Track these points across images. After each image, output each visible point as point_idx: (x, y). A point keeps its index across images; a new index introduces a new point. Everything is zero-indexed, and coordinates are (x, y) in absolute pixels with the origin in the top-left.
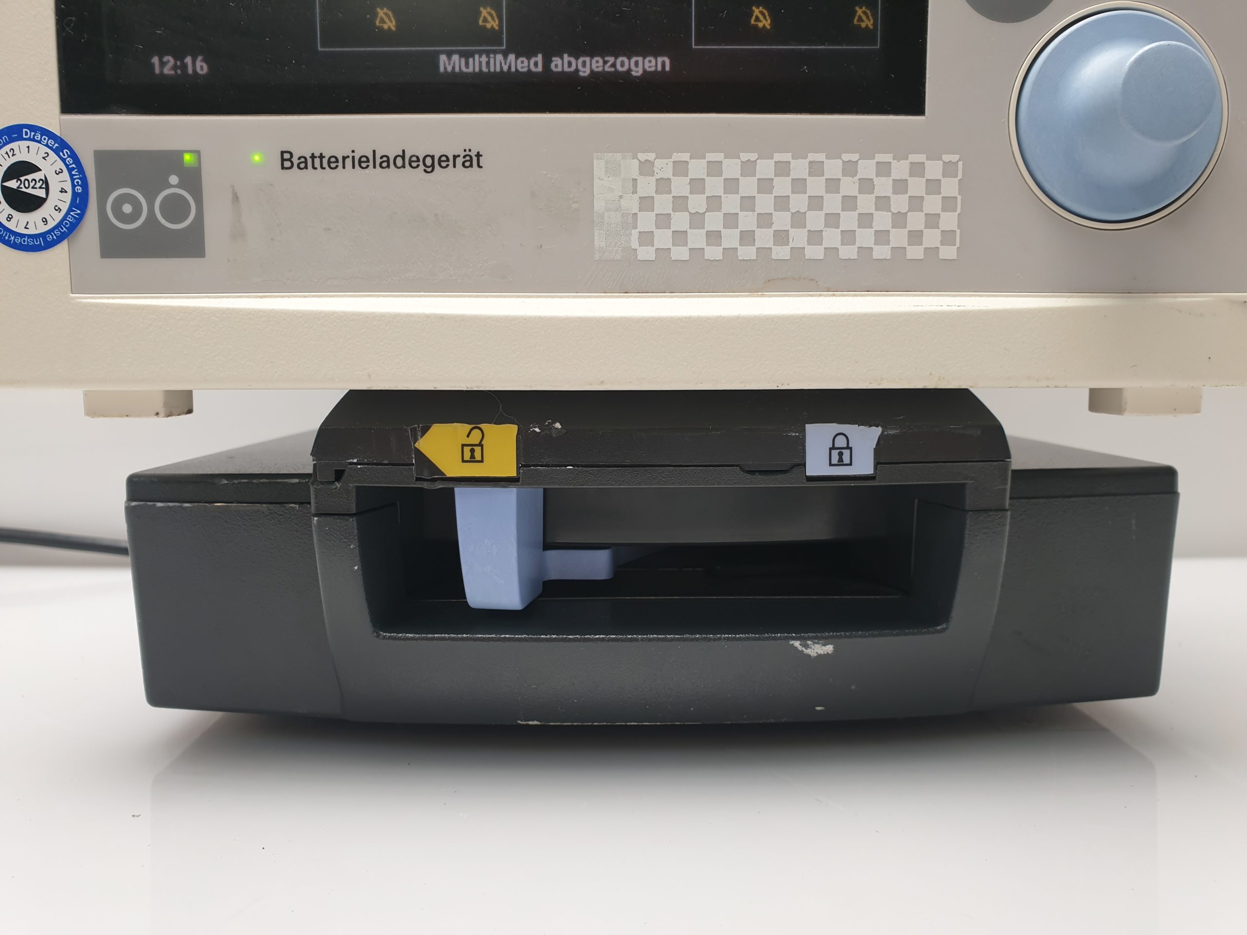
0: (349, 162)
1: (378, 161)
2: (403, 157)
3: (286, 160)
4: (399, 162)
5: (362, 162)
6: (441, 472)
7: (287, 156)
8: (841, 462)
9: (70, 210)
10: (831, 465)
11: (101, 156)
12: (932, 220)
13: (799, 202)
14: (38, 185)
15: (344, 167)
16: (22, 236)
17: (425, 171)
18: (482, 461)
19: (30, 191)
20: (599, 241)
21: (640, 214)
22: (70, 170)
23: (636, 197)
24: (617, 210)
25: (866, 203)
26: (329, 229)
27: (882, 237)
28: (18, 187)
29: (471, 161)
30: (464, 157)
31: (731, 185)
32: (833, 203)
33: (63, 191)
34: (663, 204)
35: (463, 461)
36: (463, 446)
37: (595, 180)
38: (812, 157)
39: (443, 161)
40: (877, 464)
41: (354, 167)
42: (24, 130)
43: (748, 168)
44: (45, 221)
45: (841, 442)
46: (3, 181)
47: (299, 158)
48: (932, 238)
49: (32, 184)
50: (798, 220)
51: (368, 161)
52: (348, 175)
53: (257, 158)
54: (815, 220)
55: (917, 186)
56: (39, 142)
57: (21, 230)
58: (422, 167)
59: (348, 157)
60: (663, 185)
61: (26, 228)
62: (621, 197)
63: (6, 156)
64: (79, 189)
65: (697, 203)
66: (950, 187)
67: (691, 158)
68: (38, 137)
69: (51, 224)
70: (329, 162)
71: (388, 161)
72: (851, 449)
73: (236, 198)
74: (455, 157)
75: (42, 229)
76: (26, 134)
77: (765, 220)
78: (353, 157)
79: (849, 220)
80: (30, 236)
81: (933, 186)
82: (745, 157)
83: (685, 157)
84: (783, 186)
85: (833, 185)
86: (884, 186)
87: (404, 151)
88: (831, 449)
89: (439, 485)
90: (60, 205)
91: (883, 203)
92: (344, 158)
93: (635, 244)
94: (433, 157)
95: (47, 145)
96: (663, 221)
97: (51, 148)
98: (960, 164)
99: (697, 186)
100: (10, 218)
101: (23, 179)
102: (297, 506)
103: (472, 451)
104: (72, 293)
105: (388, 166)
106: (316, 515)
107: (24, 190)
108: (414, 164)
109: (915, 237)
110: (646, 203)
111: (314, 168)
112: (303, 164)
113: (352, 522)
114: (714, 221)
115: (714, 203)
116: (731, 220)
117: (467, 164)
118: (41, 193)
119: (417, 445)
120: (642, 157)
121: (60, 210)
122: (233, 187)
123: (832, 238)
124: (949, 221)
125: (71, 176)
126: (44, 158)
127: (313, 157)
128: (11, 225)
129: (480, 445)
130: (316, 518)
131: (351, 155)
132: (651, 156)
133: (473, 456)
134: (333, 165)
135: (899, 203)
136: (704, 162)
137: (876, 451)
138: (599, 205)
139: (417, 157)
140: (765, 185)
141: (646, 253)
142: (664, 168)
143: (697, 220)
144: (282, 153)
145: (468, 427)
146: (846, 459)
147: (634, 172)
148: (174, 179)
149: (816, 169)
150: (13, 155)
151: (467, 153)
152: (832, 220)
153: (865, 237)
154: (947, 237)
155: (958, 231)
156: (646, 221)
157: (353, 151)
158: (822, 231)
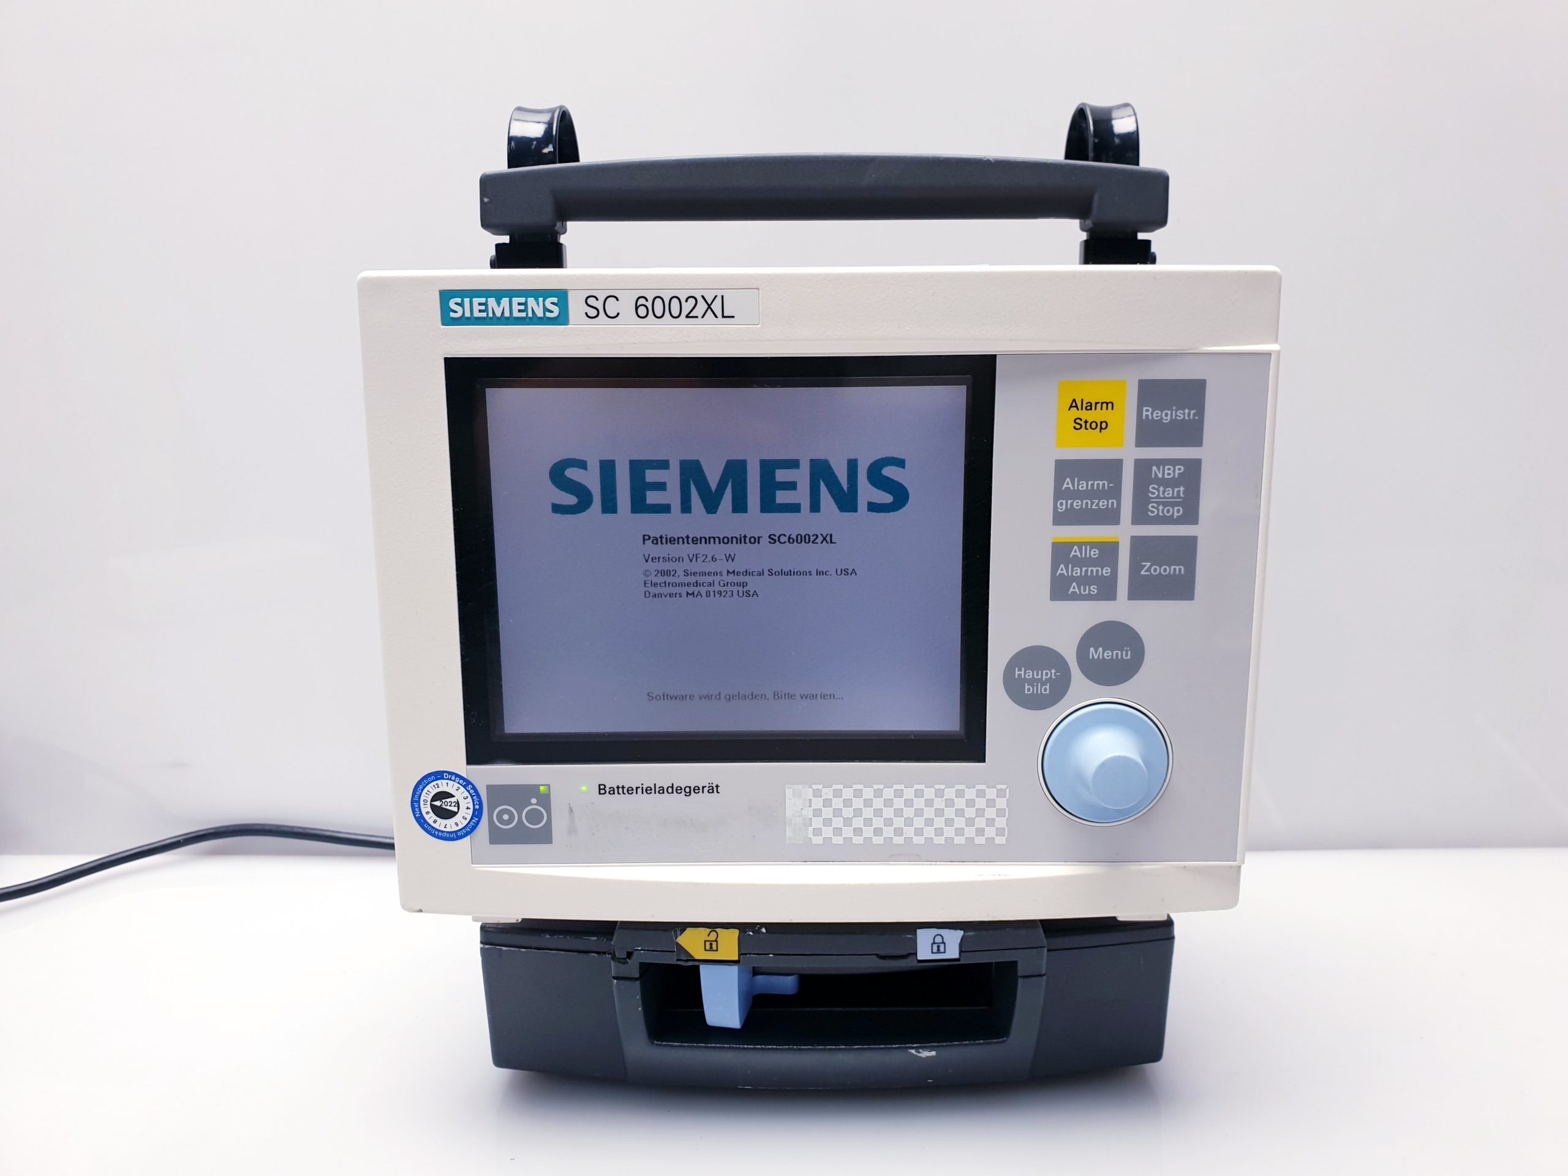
0: (640, 790)
1: (657, 790)
2: (672, 787)
3: (602, 789)
4: (670, 790)
5: (648, 790)
6: (691, 956)
7: (602, 787)
8: (938, 951)
9: (472, 819)
10: (932, 953)
11: (490, 788)
12: (990, 822)
13: (909, 812)
14: (453, 804)
15: (637, 793)
16: (443, 832)
17: (686, 795)
18: (717, 950)
19: (448, 808)
20: (789, 833)
21: (813, 819)
22: (472, 797)
23: (811, 809)
24: (800, 816)
25: (950, 813)
26: (627, 828)
27: (959, 832)
28: (441, 805)
29: (713, 789)
30: (709, 787)
31: (868, 803)
32: (929, 813)
33: (468, 808)
34: (827, 813)
35: (705, 950)
36: (705, 941)
37: (787, 800)
38: (916, 787)
39: (696, 790)
40: (961, 952)
41: (643, 793)
42: (445, 774)
43: (878, 794)
44: (457, 824)
45: (938, 940)
46: (432, 801)
47: (610, 788)
48: (990, 832)
49: (449, 804)
50: (909, 822)
51: (651, 790)
52: (640, 797)
53: (584, 788)
54: (919, 822)
55: (981, 803)
56: (454, 781)
57: (442, 828)
58: (683, 793)
59: (639, 787)
60: (827, 803)
61: (445, 827)
62: (802, 809)
63: (433, 787)
64: (477, 807)
65: (848, 812)
66: (1001, 803)
67: (844, 787)
68: (453, 778)
69: (461, 826)
70: (628, 790)
71: (663, 790)
72: (944, 943)
73: (571, 810)
74: (703, 787)
75: (455, 828)
76: (446, 776)
77: (888, 822)
78: (642, 788)
79: (939, 822)
80: (447, 832)
81: (991, 803)
82: (876, 787)
83: (840, 787)
84: (899, 803)
85: (929, 803)
86: (960, 803)
87: (673, 784)
88: (932, 944)
89: (690, 964)
90: (466, 816)
91: (960, 813)
92: (637, 788)
93: (810, 835)
94: (690, 787)
95: (459, 783)
96: (827, 822)
97: (461, 785)
98: (1008, 790)
99: (848, 803)
100: (435, 822)
101: (444, 801)
102: (596, 955)
103: (711, 944)
104: (472, 864)
105: (663, 793)
106: (615, 978)
107: (444, 807)
108: (679, 791)
109: (980, 832)
110: (817, 813)
111: (619, 793)
112: (612, 791)
113: (638, 983)
114: (858, 823)
115: (858, 813)
116: (868, 822)
117: (711, 791)
118: (455, 809)
119: (677, 940)
120: (815, 787)
121: (466, 819)
122: (570, 805)
123: (929, 832)
124: (1001, 822)
125: (473, 800)
126: (457, 790)
127: (618, 787)
128: (436, 826)
129: (716, 941)
130: (615, 981)
131: (641, 786)
132: (820, 787)
133: (711, 947)
134: (630, 792)
135: (970, 813)
136: (851, 790)
137: (961, 945)
138: (789, 813)
139: (681, 788)
140: (888, 803)
141: (817, 840)
142: (828, 793)
143: (848, 822)
144: (600, 785)
145: (709, 930)
146: (942, 949)
147: (810, 796)
148: (534, 801)
149: (919, 794)
150: (438, 787)
151: (711, 785)
152: (929, 822)
153: (949, 832)
154: (1000, 832)
155: (1006, 829)
156: (817, 822)
157: (642, 784)
158: (923, 828)
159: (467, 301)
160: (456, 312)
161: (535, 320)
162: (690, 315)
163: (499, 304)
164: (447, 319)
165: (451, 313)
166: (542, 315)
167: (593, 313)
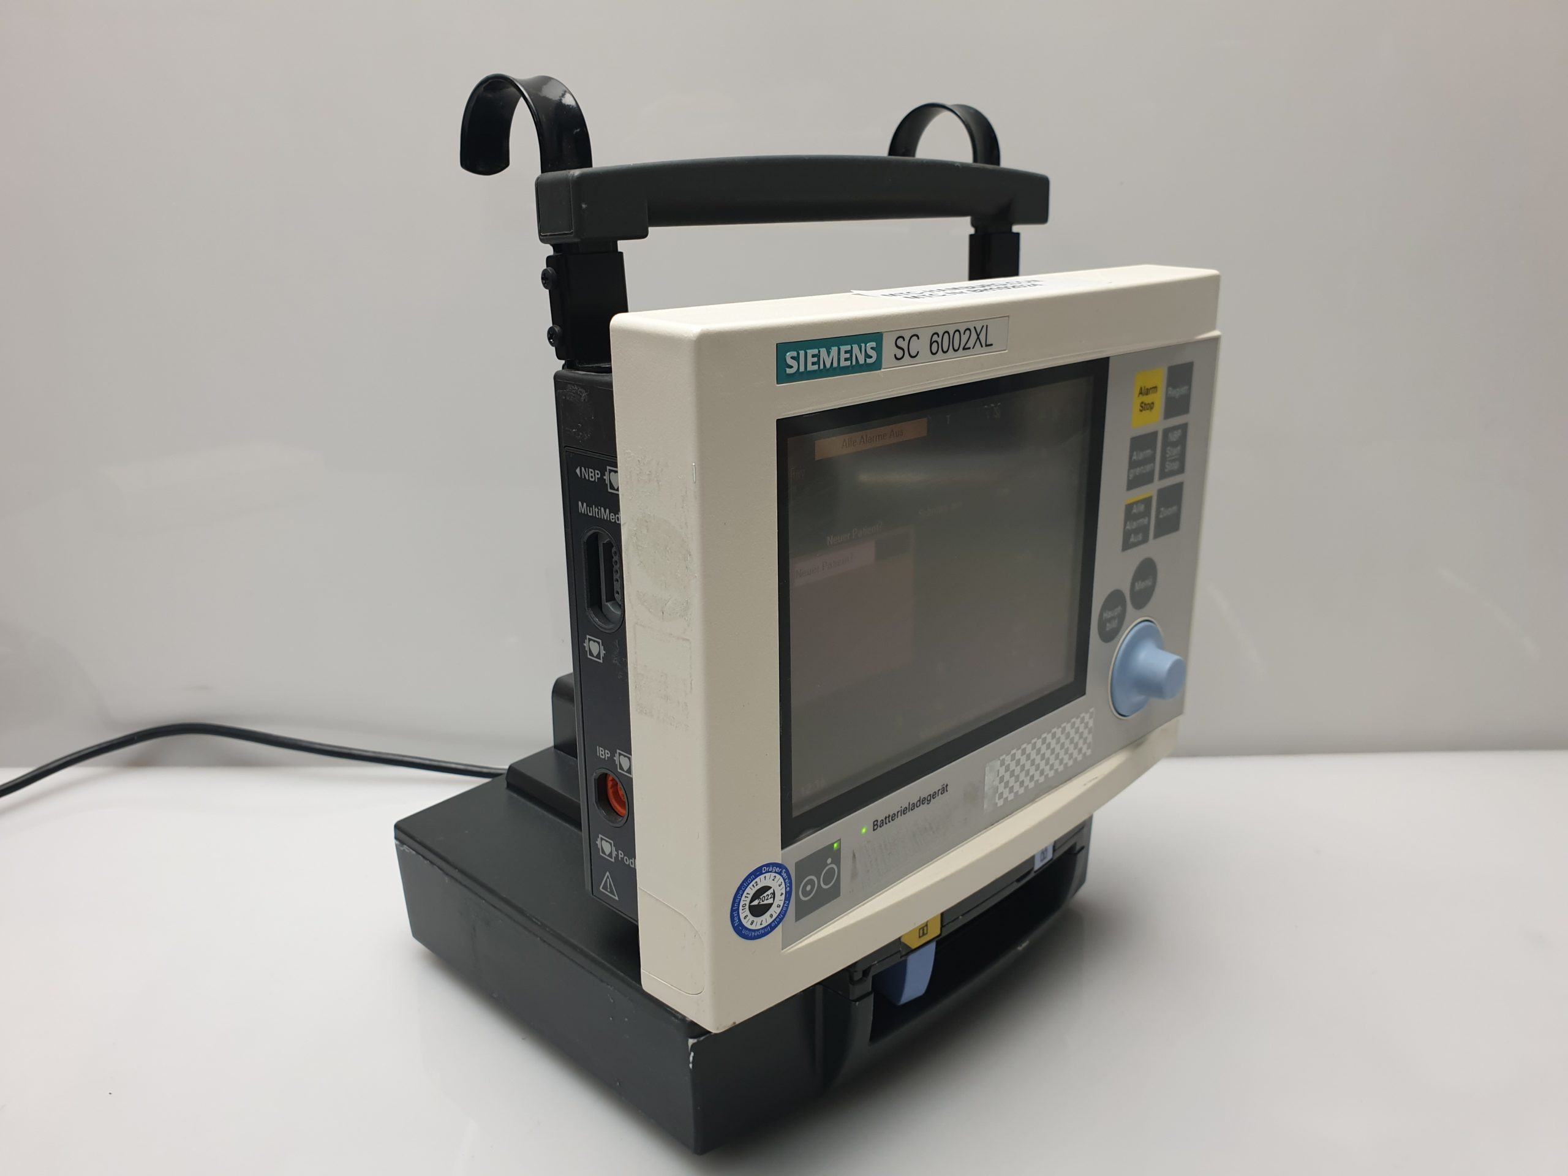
1: (911, 807)
2: (919, 801)
3: (876, 825)
4: (918, 804)
6: (910, 948)
9: (783, 904)
11: (796, 866)
12: (1085, 741)
13: (1048, 754)
14: (770, 897)
15: (897, 817)
16: (758, 929)
17: (927, 804)
19: (766, 902)
21: (999, 786)
22: (784, 881)
23: (998, 778)
24: (992, 788)
26: (890, 853)
28: (758, 903)
29: (944, 790)
30: (942, 788)
33: (781, 894)
34: (1007, 777)
35: (919, 937)
36: (919, 930)
37: (985, 777)
39: (934, 796)
41: (901, 815)
42: (763, 869)
44: (771, 916)
46: (750, 902)
47: (880, 822)
49: (767, 898)
51: (907, 809)
53: (864, 830)
56: (771, 872)
57: (758, 926)
60: (1008, 768)
61: (762, 924)
62: (993, 781)
63: (753, 888)
64: (788, 888)
65: (1018, 770)
66: (1091, 723)
68: (770, 868)
69: (775, 916)
70: (891, 818)
71: (914, 806)
73: (854, 856)
74: (939, 790)
75: (770, 921)
76: (765, 870)
77: (1037, 767)
78: (901, 811)
80: (762, 929)
81: (1086, 726)
83: (1015, 751)
90: (779, 903)
92: (898, 813)
93: (997, 800)
94: (930, 796)
95: (775, 872)
96: (1007, 784)
97: (777, 873)
98: (1093, 711)
99: (1018, 763)
100: (752, 923)
101: (761, 897)
104: (782, 949)
107: (762, 903)
108: (924, 802)
110: (1002, 779)
111: (887, 823)
112: (882, 824)
115: (1023, 768)
118: (771, 901)
119: (902, 940)
120: (1001, 758)
121: (780, 905)
122: (853, 851)
125: (785, 883)
126: (773, 880)
127: (886, 818)
128: (754, 926)
132: (1004, 756)
134: (894, 818)
136: (1020, 751)
138: (986, 788)
139: (925, 798)
141: (1001, 803)
142: (1008, 760)
144: (874, 822)
147: (998, 767)
148: (829, 860)
150: (756, 885)
151: (943, 785)
156: (1001, 788)
157: (901, 808)
159: (802, 353)
160: (792, 367)
161: (858, 368)
162: (966, 347)
163: (829, 353)
164: (783, 377)
165: (787, 369)
166: (863, 362)
167: (899, 354)
